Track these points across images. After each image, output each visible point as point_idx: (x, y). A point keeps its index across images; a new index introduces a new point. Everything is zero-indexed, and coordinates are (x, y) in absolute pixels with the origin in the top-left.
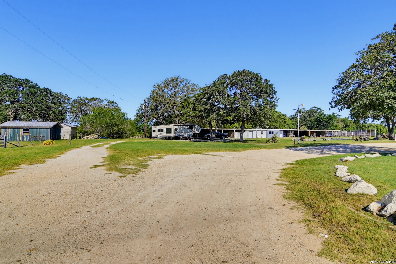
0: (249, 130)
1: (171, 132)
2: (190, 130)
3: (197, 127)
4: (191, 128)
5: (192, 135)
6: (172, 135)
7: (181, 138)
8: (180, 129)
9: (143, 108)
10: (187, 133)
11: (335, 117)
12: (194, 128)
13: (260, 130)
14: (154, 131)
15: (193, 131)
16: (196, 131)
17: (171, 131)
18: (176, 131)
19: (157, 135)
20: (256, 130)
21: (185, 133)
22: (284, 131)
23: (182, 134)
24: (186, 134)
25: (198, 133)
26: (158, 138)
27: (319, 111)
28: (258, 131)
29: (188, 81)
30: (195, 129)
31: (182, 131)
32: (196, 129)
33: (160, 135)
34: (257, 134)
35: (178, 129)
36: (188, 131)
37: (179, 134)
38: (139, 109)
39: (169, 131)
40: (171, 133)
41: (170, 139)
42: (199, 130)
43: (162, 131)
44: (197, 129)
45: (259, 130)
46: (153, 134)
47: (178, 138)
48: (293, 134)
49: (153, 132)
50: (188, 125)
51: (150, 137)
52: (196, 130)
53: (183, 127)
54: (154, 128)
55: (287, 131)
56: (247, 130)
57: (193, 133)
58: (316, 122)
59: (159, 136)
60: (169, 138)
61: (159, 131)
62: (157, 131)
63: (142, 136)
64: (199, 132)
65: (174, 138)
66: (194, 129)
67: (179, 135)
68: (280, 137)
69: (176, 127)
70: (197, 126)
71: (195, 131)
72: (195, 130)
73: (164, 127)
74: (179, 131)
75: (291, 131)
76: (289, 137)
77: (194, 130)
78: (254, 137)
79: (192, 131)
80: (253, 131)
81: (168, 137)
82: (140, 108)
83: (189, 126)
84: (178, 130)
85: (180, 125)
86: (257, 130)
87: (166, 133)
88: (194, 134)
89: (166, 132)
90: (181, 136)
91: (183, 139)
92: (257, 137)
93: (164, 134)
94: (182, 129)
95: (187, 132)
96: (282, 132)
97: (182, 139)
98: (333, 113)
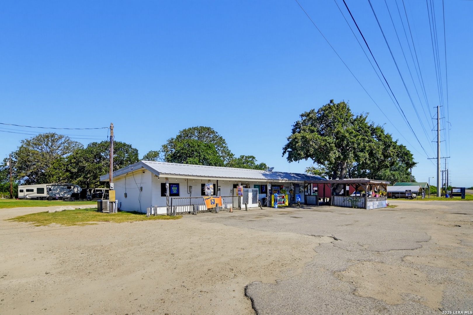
2: (69, 190)
4: (69, 188)
5: (71, 194)
6: (45, 194)
9: (8, 164)
14: (22, 191)
17: (43, 191)
19: (25, 195)
26: (26, 198)
29: (68, 139)
33: (29, 196)
38: (3, 165)
39: (40, 191)
40: (43, 193)
41: (43, 200)
43: (32, 190)
46: (20, 195)
47: (53, 198)
49: (20, 192)
50: (65, 185)
51: (17, 197)
54: (20, 188)
59: (27, 197)
60: (42, 198)
61: (28, 191)
62: (25, 190)
63: (6, 196)
65: (47, 199)
69: (51, 187)
73: (35, 187)
79: (71, 191)
81: (40, 197)
82: (3, 163)
83: (67, 186)
85: (55, 184)
87: (37, 194)
89: (37, 191)
93: (35, 194)
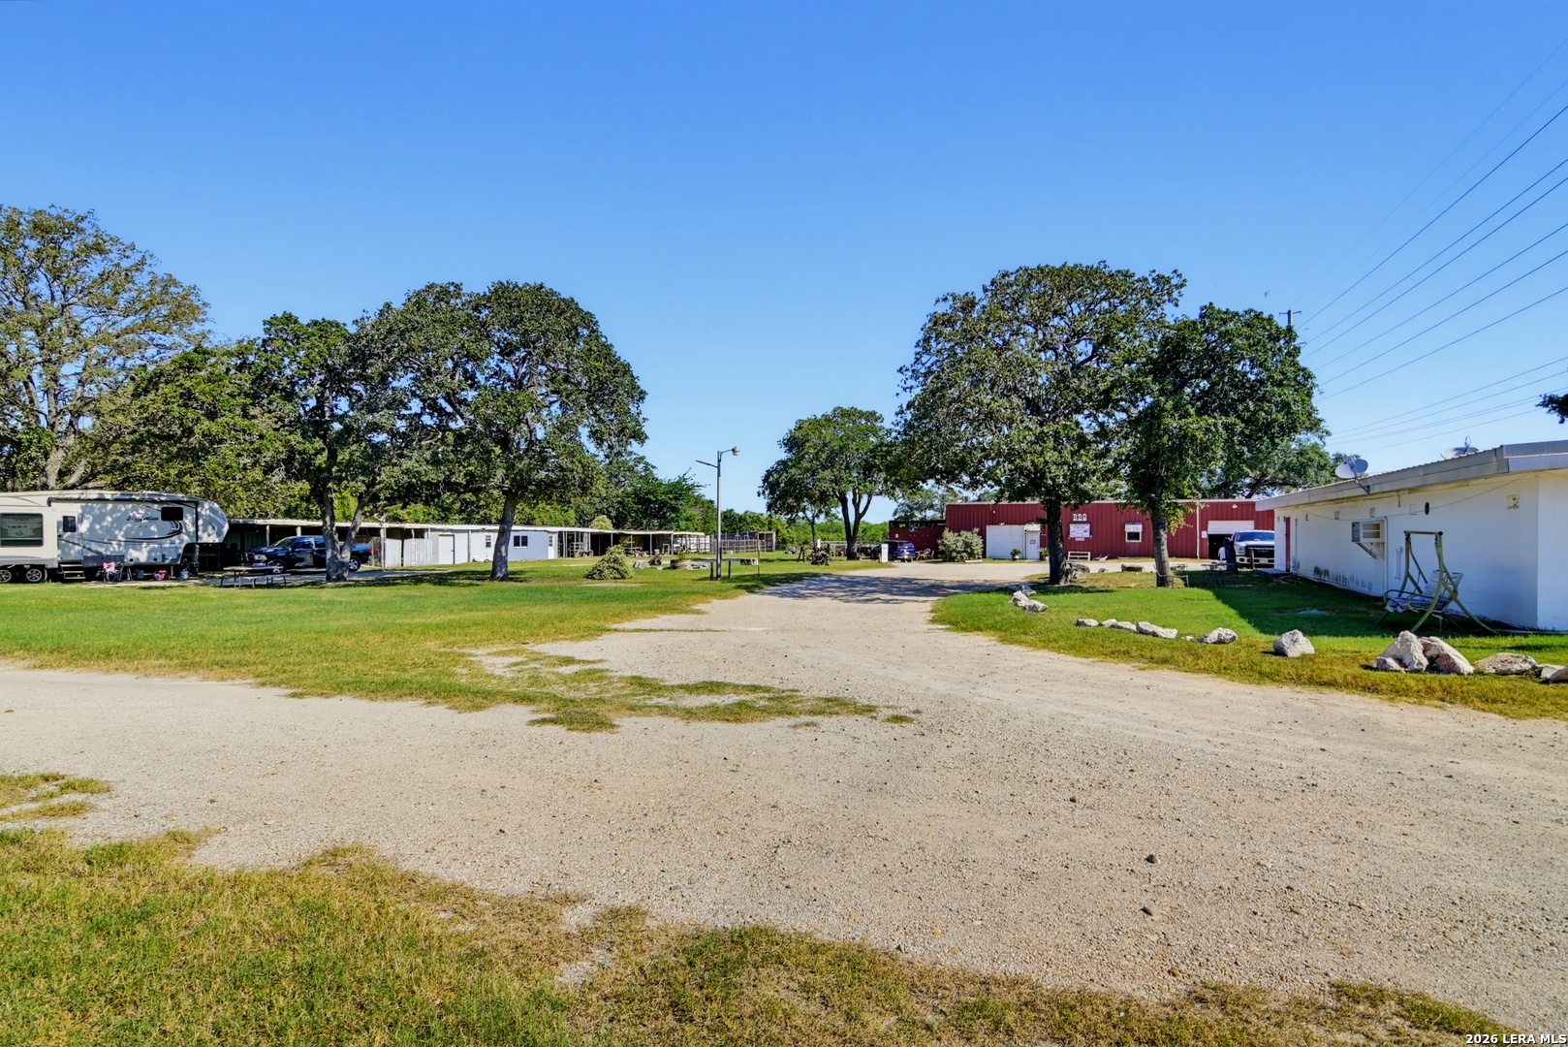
0: (442, 530)
1: (42, 536)
2: (169, 527)
3: (211, 509)
4: (172, 514)
5: (181, 551)
6: (46, 552)
7: (110, 568)
8: (98, 519)
10: (148, 543)
11: (690, 488)
12: (190, 517)
13: (483, 530)
15: (188, 533)
16: (204, 531)
17: (39, 531)
18: (74, 529)
20: (468, 531)
21: (134, 541)
22: (560, 533)
23: (114, 548)
24: (140, 550)
25: (217, 541)
27: (641, 466)
28: (475, 534)
30: (197, 519)
31: (109, 530)
32: (200, 522)
34: (471, 548)
35: (81, 521)
36: (154, 533)
37: (94, 546)
40: (39, 543)
41: (25, 581)
42: (223, 527)
44: (209, 522)
45: (478, 531)
47: (91, 571)
48: (586, 545)
50: (154, 502)
52: (200, 528)
53: (122, 507)
55: (570, 534)
56: (433, 530)
57: (182, 541)
58: (636, 504)
60: (21, 574)
64: (219, 534)
65: (55, 575)
66: (188, 520)
67: (90, 554)
68: (550, 558)
69: (74, 510)
70: (206, 506)
71: (200, 533)
72: (197, 527)
74: (91, 529)
75: (582, 533)
76: (577, 555)
77: (192, 529)
78: (462, 559)
79: (179, 532)
80: (456, 535)
81: (18, 567)
83: (162, 502)
84: (83, 528)
85: (96, 496)
86: (473, 531)
88: (189, 548)
90: (109, 559)
91: (124, 578)
92: (471, 560)
94: (109, 519)
95: (149, 540)
96: (555, 538)
97: (113, 578)
98: (681, 476)
